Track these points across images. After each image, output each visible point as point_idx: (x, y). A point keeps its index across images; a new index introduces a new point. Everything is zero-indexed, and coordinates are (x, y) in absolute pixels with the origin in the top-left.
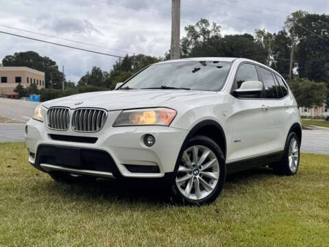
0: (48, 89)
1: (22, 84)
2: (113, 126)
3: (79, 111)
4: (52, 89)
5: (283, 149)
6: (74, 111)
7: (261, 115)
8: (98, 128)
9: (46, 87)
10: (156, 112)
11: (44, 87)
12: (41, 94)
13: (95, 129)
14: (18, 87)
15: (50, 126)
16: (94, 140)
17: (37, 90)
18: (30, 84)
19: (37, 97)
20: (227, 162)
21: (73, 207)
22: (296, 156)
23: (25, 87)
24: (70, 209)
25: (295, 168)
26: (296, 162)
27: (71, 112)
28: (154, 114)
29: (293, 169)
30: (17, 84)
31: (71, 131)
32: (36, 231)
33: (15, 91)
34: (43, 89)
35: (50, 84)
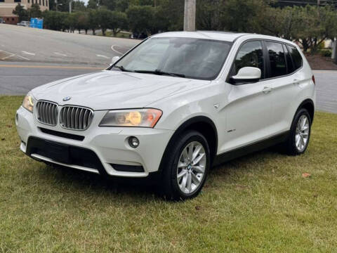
0: (52, 12)
1: (22, 5)
2: (100, 126)
3: (67, 108)
4: (57, 12)
5: (289, 129)
6: (62, 107)
7: (261, 99)
8: (85, 126)
9: (50, 8)
10: (141, 112)
11: (48, 8)
12: (44, 17)
13: (82, 128)
14: (17, 8)
15: (39, 119)
16: (81, 138)
17: (40, 11)
18: (31, 4)
19: (40, 21)
20: (218, 153)
21: (60, 200)
22: (306, 133)
23: (25, 8)
24: (57, 202)
25: (303, 147)
26: (305, 140)
27: (59, 108)
28: (139, 115)
29: (300, 148)
30: (16, 4)
31: (59, 127)
32: (22, 231)
33: (14, 12)
34: (46, 11)
35: (55, 4)
